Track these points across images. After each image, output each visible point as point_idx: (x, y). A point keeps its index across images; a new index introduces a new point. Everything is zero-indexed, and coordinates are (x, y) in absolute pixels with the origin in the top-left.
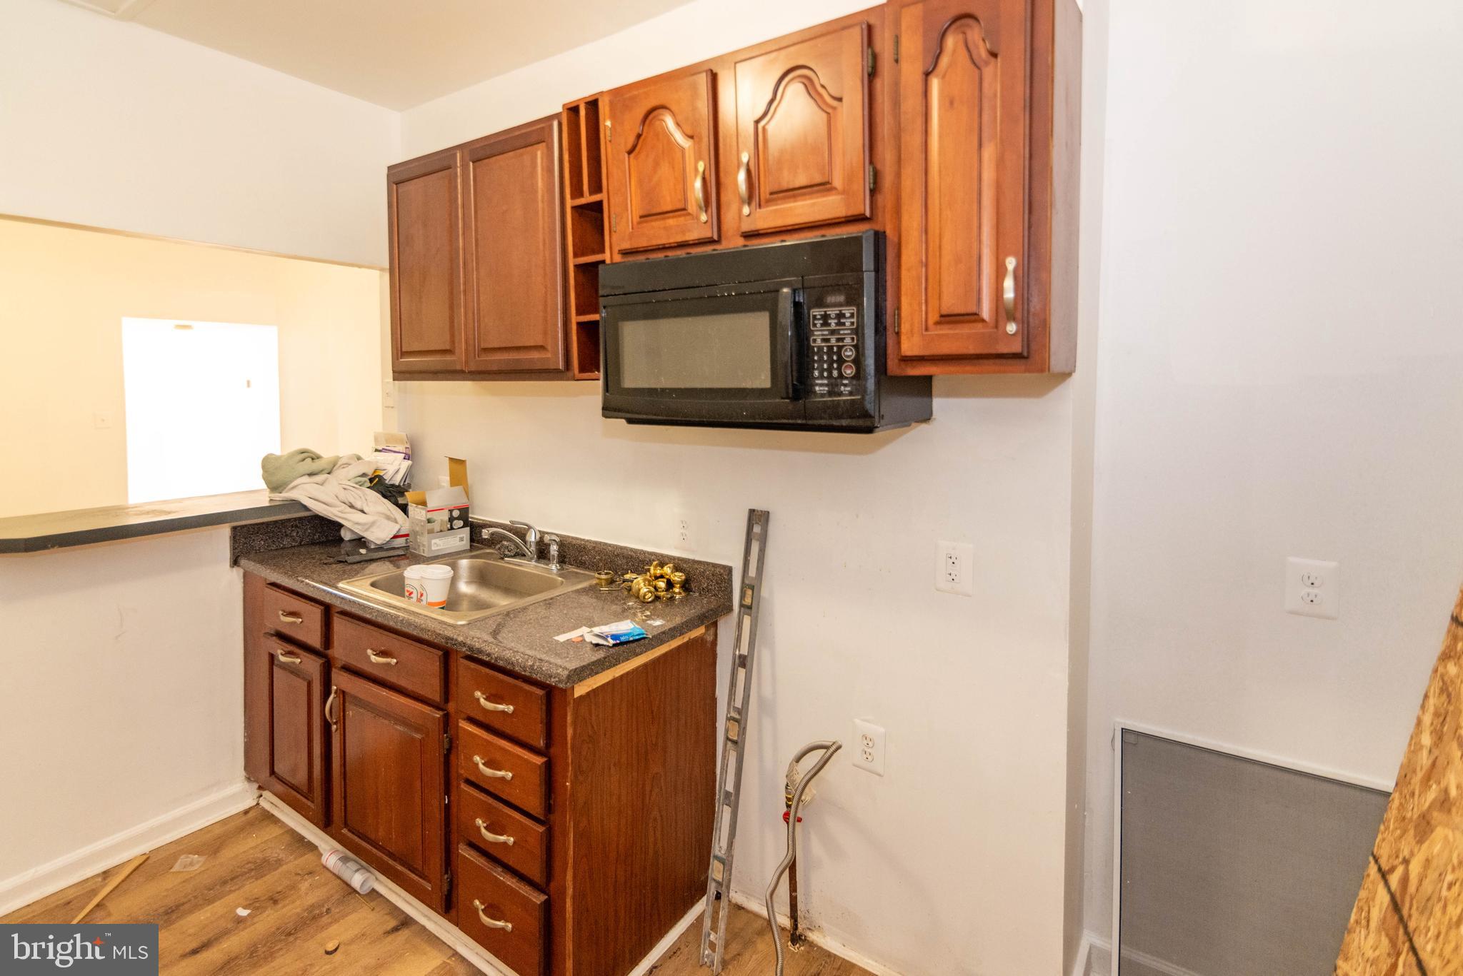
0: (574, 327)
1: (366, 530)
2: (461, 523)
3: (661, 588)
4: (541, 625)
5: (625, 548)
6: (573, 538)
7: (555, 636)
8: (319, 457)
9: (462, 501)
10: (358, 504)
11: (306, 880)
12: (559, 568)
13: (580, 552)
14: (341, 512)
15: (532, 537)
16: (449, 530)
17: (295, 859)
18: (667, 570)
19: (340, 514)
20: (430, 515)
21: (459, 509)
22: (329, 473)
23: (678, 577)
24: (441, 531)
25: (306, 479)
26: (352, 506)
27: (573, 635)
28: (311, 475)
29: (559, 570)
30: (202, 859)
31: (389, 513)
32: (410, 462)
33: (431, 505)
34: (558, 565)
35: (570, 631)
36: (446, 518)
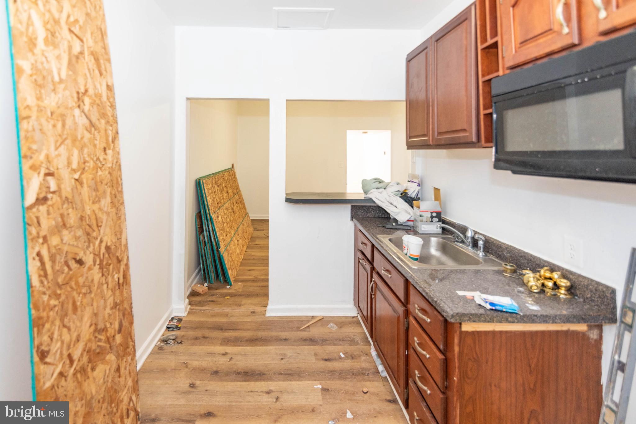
0: (482, 117)
1: (396, 215)
2: (437, 220)
3: (549, 286)
4: (454, 282)
5: (527, 253)
6: (495, 240)
7: (458, 290)
8: (383, 182)
9: (438, 209)
10: (395, 204)
11: (364, 356)
12: (484, 255)
13: (498, 249)
14: (387, 206)
15: (469, 234)
16: (430, 222)
17: (363, 345)
18: (556, 275)
19: (386, 207)
20: (421, 213)
21: (436, 213)
22: (385, 189)
23: (564, 283)
24: (426, 222)
25: (375, 190)
26: (392, 204)
27: (469, 294)
28: (377, 188)
29: (483, 256)
30: (337, 327)
31: (407, 210)
32: (420, 188)
33: (421, 209)
34: (483, 253)
35: (468, 291)
36: (429, 216)
